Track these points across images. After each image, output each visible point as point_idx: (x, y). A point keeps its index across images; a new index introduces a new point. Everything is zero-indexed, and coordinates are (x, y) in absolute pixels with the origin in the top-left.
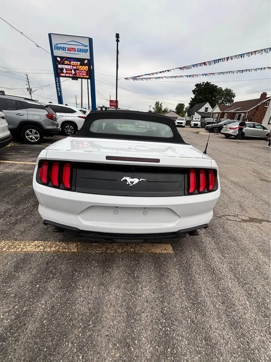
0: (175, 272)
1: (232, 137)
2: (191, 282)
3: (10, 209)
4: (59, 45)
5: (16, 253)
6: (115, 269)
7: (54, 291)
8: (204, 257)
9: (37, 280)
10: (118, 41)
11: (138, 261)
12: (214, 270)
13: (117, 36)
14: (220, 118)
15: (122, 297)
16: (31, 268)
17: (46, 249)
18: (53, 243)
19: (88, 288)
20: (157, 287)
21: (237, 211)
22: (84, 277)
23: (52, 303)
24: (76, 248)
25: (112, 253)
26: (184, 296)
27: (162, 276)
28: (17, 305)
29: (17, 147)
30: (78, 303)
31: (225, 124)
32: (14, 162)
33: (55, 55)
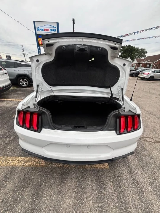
0: (110, 184)
1: (146, 79)
2: (121, 194)
3: (6, 133)
4: (39, 28)
5: (6, 166)
6: (69, 180)
7: (27, 198)
8: (130, 172)
9: (17, 189)
10: (74, 23)
11: (85, 174)
12: (138, 184)
13: (73, 20)
14: (137, 67)
15: (73, 206)
16: (14, 178)
17: (25, 164)
18: (30, 159)
19: (50, 196)
20: (97, 198)
21: (152, 134)
22: (48, 187)
23: (26, 208)
24: (44, 163)
25: (67, 167)
26: (117, 207)
27: (101, 188)
28: (2, 209)
29: (15, 89)
30: (43, 209)
31: (141, 71)
32: (13, 100)
33: (37, 34)
